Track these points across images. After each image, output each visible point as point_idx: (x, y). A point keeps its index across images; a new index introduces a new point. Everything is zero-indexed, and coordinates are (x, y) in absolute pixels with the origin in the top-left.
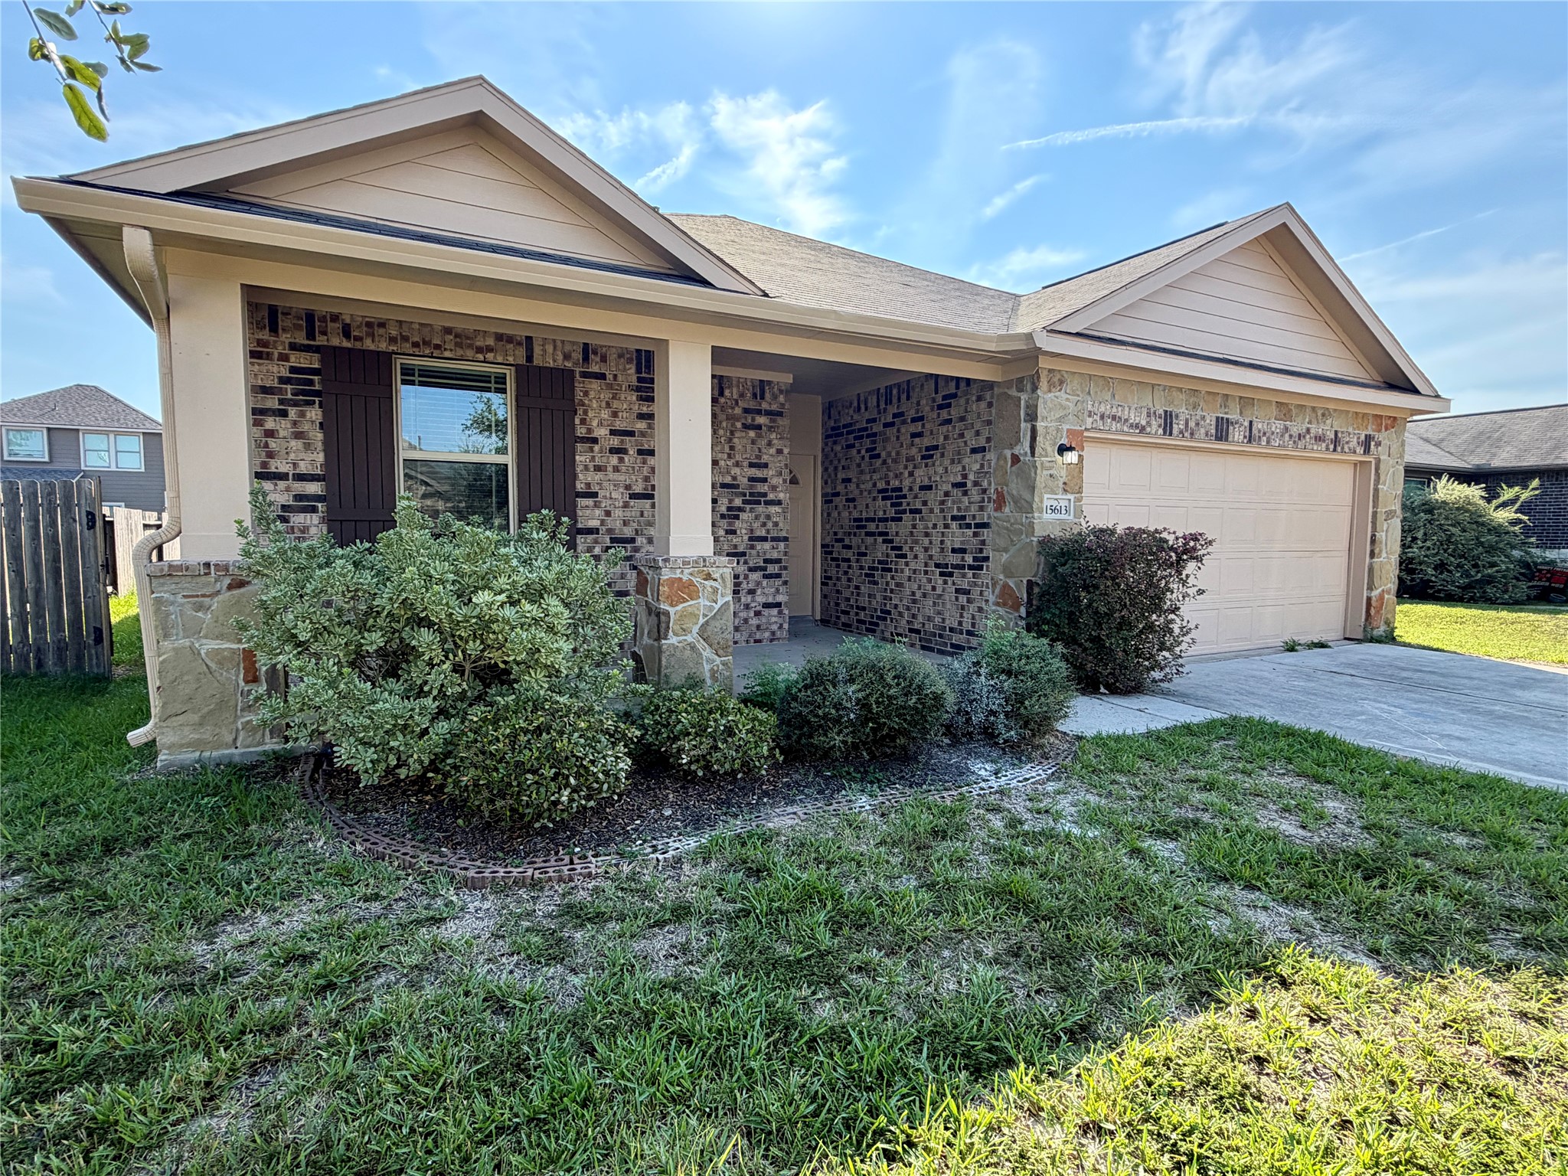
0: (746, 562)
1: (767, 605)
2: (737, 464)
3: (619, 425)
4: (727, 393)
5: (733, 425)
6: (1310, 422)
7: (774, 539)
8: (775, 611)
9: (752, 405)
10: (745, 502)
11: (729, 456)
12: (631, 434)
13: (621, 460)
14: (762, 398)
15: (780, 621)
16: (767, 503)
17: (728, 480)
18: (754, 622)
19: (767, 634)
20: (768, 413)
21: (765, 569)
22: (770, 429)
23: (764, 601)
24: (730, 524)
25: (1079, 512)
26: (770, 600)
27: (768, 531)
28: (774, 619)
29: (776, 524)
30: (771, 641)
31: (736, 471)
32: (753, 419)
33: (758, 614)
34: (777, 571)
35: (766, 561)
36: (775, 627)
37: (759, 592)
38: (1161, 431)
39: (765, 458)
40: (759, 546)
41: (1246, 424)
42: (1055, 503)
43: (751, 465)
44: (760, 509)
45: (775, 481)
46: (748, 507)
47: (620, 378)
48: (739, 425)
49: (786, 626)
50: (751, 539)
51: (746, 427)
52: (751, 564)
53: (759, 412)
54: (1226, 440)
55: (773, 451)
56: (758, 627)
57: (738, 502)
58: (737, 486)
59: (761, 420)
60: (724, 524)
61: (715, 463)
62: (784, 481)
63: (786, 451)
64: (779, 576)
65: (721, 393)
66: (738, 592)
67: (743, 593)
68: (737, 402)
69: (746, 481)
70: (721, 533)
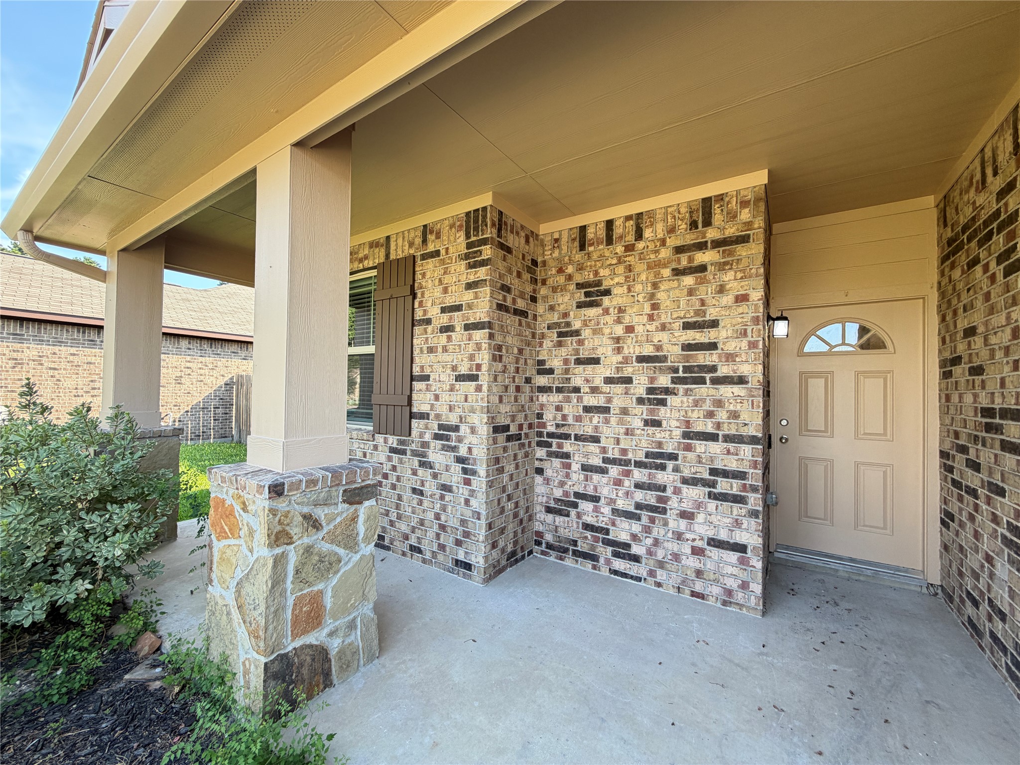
0: (676, 469)
1: (716, 543)
2: (663, 327)
3: (450, 301)
4: (648, 233)
5: (657, 274)
7: (728, 439)
8: (732, 557)
9: (690, 239)
10: (675, 381)
11: (651, 318)
12: (458, 308)
13: (449, 338)
14: (708, 223)
15: (744, 576)
16: (716, 381)
17: (648, 350)
19: (716, 590)
20: (717, 244)
21: (713, 485)
22: (722, 267)
23: (711, 534)
24: (651, 412)
26: (723, 536)
27: (718, 426)
28: (729, 570)
29: (735, 415)
30: (725, 603)
31: (664, 336)
32: (691, 260)
33: (697, 552)
34: (735, 491)
35: (714, 472)
36: (732, 584)
37: (700, 518)
39: (712, 313)
40: (700, 446)
43: (687, 326)
44: (704, 391)
45: (731, 347)
46: (681, 388)
47: (451, 250)
48: (666, 272)
49: (756, 588)
50: (686, 435)
51: (679, 272)
52: (687, 473)
53: (701, 246)
55: (728, 299)
56: (699, 573)
57: (664, 381)
58: (664, 359)
59: (705, 257)
60: (642, 411)
61: (630, 329)
62: (753, 345)
63: (757, 295)
64: (739, 500)
65: (639, 236)
66: (664, 511)
67: (671, 516)
68: (663, 242)
69: (677, 350)
70: (637, 423)
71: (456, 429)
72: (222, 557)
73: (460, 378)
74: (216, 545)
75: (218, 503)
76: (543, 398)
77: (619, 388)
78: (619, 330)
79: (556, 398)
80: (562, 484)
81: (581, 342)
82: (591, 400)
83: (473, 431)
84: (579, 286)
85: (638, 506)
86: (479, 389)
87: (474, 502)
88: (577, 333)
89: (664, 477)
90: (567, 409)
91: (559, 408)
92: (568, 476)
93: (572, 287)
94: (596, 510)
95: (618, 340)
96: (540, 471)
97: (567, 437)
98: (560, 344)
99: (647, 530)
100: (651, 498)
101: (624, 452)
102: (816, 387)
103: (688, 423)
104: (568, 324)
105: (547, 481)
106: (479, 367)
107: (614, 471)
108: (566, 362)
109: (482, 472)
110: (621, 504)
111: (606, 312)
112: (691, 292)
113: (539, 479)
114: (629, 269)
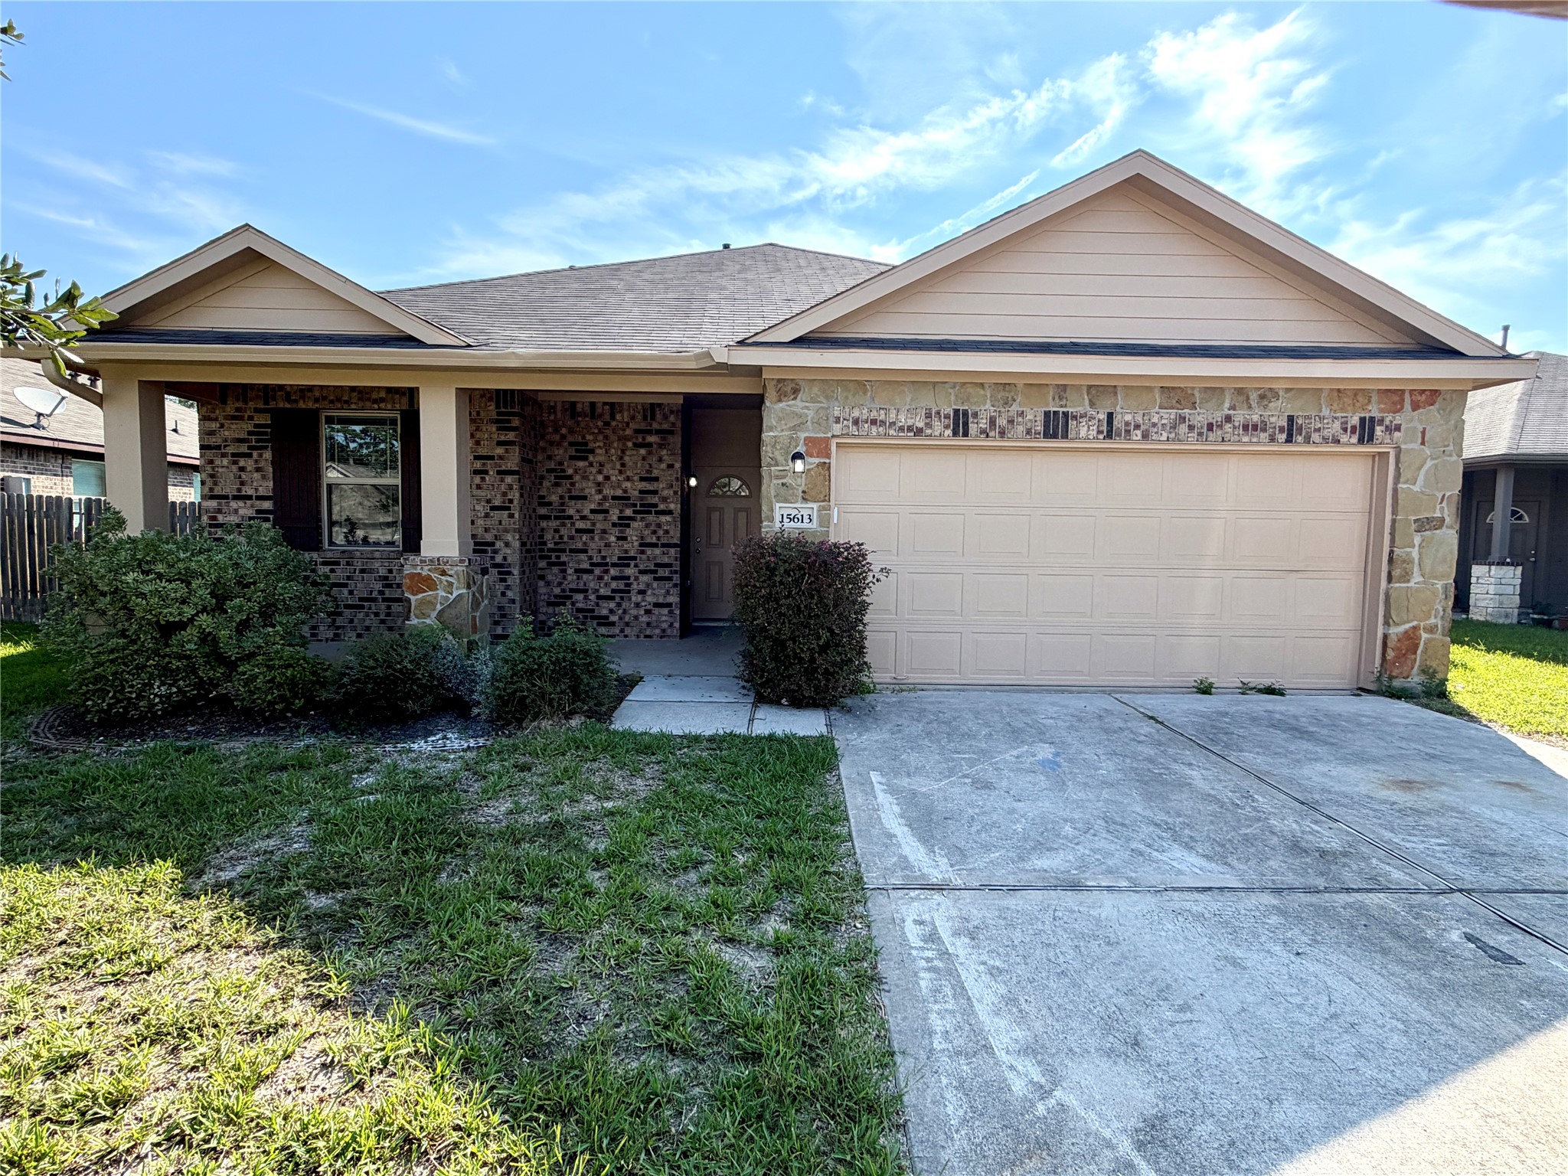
0: (636, 566)
1: (657, 605)
2: (628, 479)
3: (482, 452)
4: (618, 417)
5: (624, 444)
6: (1233, 408)
7: (664, 545)
8: (665, 611)
9: (643, 426)
10: (635, 512)
11: (621, 472)
12: (492, 458)
13: (483, 479)
14: (653, 418)
15: (671, 620)
16: (657, 513)
17: (619, 493)
18: (645, 619)
19: (657, 631)
20: (658, 432)
21: (655, 572)
22: (661, 446)
23: (655, 600)
24: (621, 532)
25: (825, 521)
26: (661, 600)
27: (658, 538)
28: (664, 618)
29: (667, 532)
30: (661, 637)
31: (628, 485)
32: (644, 439)
33: (648, 612)
34: (667, 574)
35: (657, 565)
36: (665, 626)
37: (649, 592)
38: (949, 432)
39: (655, 473)
40: (649, 551)
41: (1103, 416)
42: (794, 512)
43: (642, 479)
44: (651, 518)
45: (665, 493)
46: (639, 516)
47: (482, 414)
48: (630, 444)
49: (677, 625)
50: (641, 545)
51: (637, 446)
52: (642, 567)
53: (650, 432)
54: (1065, 436)
55: (663, 466)
56: (648, 624)
57: (629, 512)
58: (628, 498)
59: (652, 439)
60: (616, 531)
61: (607, 478)
62: (675, 493)
63: (678, 465)
64: (669, 579)
65: (613, 418)
66: (629, 592)
67: (633, 593)
68: (628, 424)
69: (636, 493)
70: (613, 539)
71: (492, 544)
72: (421, 602)
73: (493, 508)
74: (413, 598)
75: (412, 576)
76: (544, 524)
77: (600, 517)
78: (600, 478)
79: (554, 524)
80: (560, 584)
81: (573, 484)
82: (580, 525)
83: (507, 545)
84: (571, 444)
85: (613, 591)
86: (511, 516)
87: (510, 594)
88: (570, 477)
89: (630, 571)
90: (564, 531)
91: (556, 531)
92: (564, 578)
93: (566, 444)
94: (586, 598)
95: (599, 484)
96: (542, 577)
97: (564, 551)
98: (557, 485)
99: (619, 605)
100: (621, 585)
101: (604, 558)
102: (715, 516)
103: (642, 538)
104: (563, 471)
105: (548, 584)
106: (511, 501)
107: (597, 571)
108: (561, 497)
109: (516, 572)
110: (602, 592)
111: (591, 465)
112: (644, 459)
113: (541, 583)
114: (606, 437)
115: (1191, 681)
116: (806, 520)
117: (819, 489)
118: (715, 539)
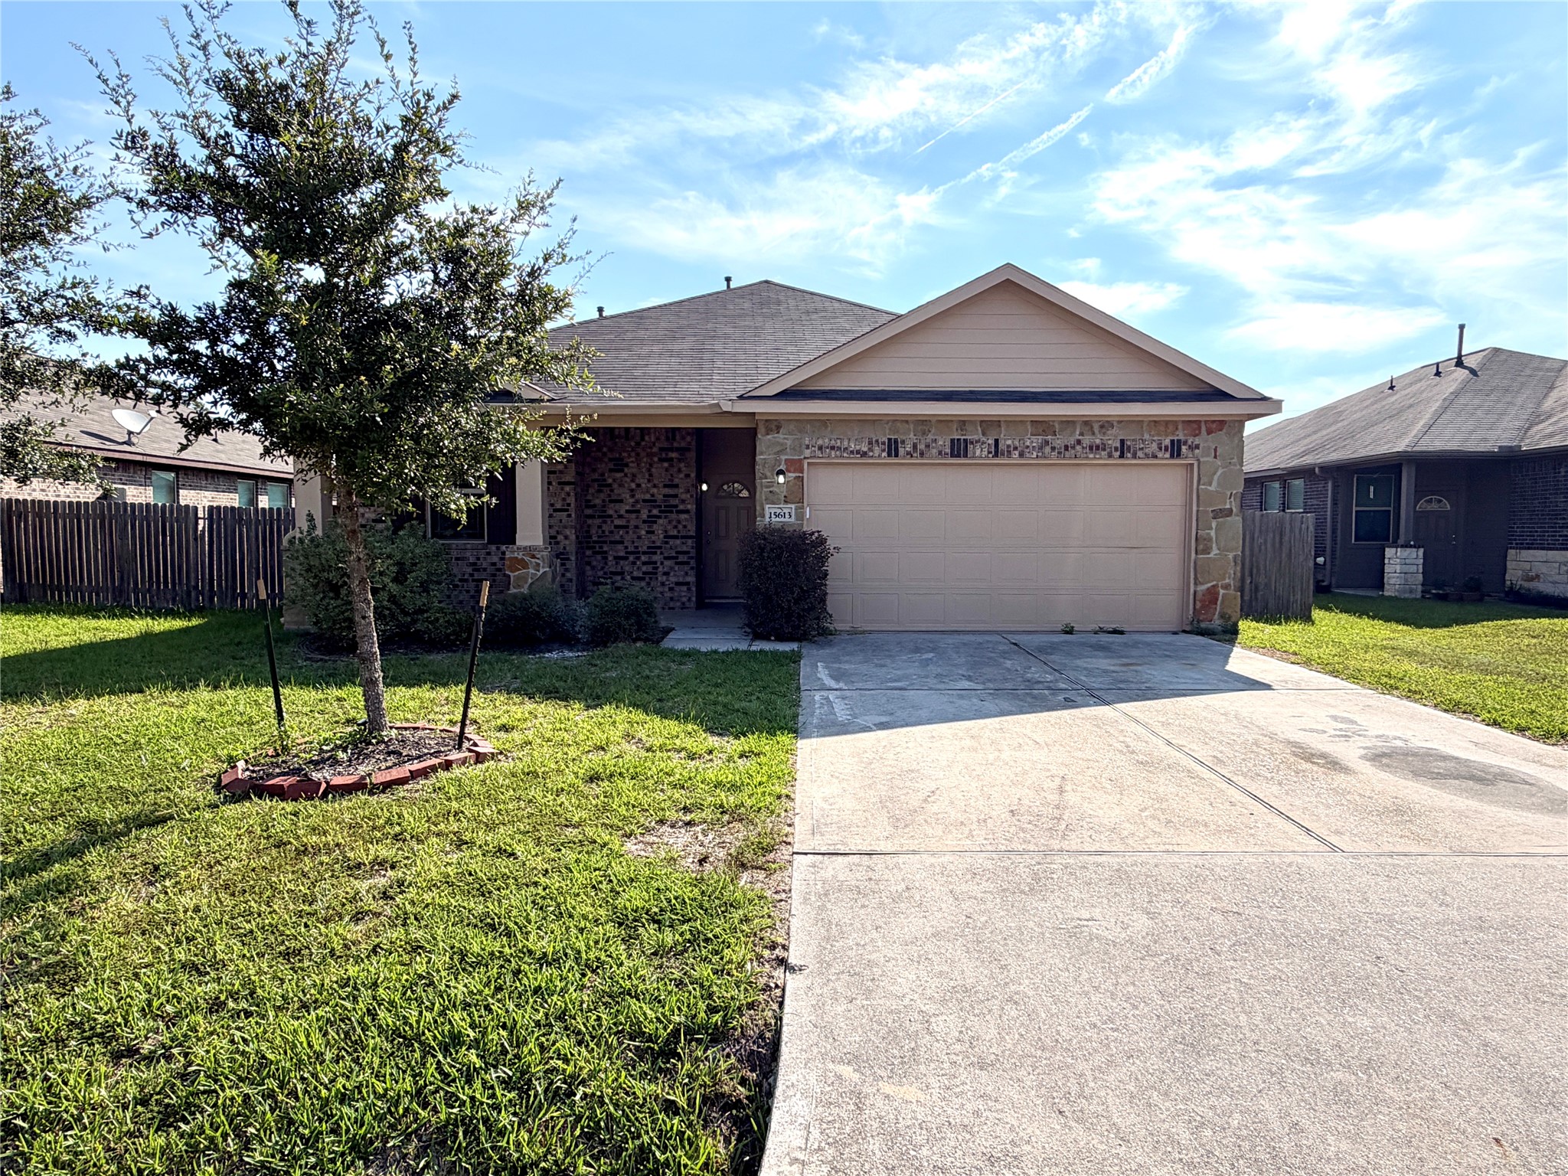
0: (662, 553)
1: (678, 584)
2: (655, 486)
4: (647, 438)
5: (652, 459)
6: (1082, 434)
7: (683, 537)
8: (685, 588)
9: (666, 445)
10: (660, 512)
11: (649, 481)
14: (674, 439)
15: (689, 595)
16: (677, 512)
17: (648, 497)
18: (668, 595)
19: (678, 604)
20: (677, 450)
21: (677, 558)
22: (680, 460)
23: (676, 580)
24: (649, 527)
25: (800, 516)
26: (681, 580)
27: (679, 532)
28: (684, 594)
29: (685, 527)
30: (682, 609)
31: (655, 490)
32: (667, 455)
33: (671, 589)
34: (685, 560)
35: (677, 553)
36: (684, 600)
37: (672, 574)
38: (884, 454)
39: (676, 481)
40: (671, 542)
41: (991, 442)
42: (779, 511)
43: (665, 486)
44: (674, 516)
45: (683, 496)
46: (663, 515)
48: (656, 459)
49: (694, 599)
50: (665, 537)
51: (661, 460)
52: (666, 554)
53: (672, 450)
54: (966, 456)
55: (682, 475)
56: (672, 599)
57: (655, 512)
58: (655, 501)
59: (674, 455)
60: (645, 527)
61: (638, 485)
62: (692, 496)
63: (693, 475)
64: (688, 563)
65: (643, 439)
66: (656, 573)
67: (659, 574)
68: (654, 444)
69: (661, 497)
70: (643, 532)
72: (518, 578)
73: (556, 510)
74: (511, 574)
75: (511, 559)
76: (590, 521)
77: (634, 516)
78: (633, 486)
79: (598, 521)
80: (603, 568)
81: (612, 491)
82: (618, 522)
83: (566, 538)
84: (611, 460)
85: (644, 573)
86: (569, 516)
87: (568, 575)
88: (610, 485)
89: (657, 558)
90: (605, 527)
91: (600, 527)
92: (606, 564)
93: (606, 460)
94: (623, 579)
95: (632, 490)
96: (589, 563)
97: (605, 542)
98: (600, 491)
99: (648, 584)
100: (649, 568)
101: (637, 547)
102: (723, 513)
103: (666, 531)
104: (605, 480)
105: (593, 568)
106: (569, 505)
107: (631, 558)
108: (604, 501)
109: (573, 558)
110: (635, 574)
111: (626, 475)
112: (667, 470)
113: (588, 568)
114: (638, 454)
115: (1060, 627)
116: (787, 516)
117: (796, 495)
118: (723, 533)
